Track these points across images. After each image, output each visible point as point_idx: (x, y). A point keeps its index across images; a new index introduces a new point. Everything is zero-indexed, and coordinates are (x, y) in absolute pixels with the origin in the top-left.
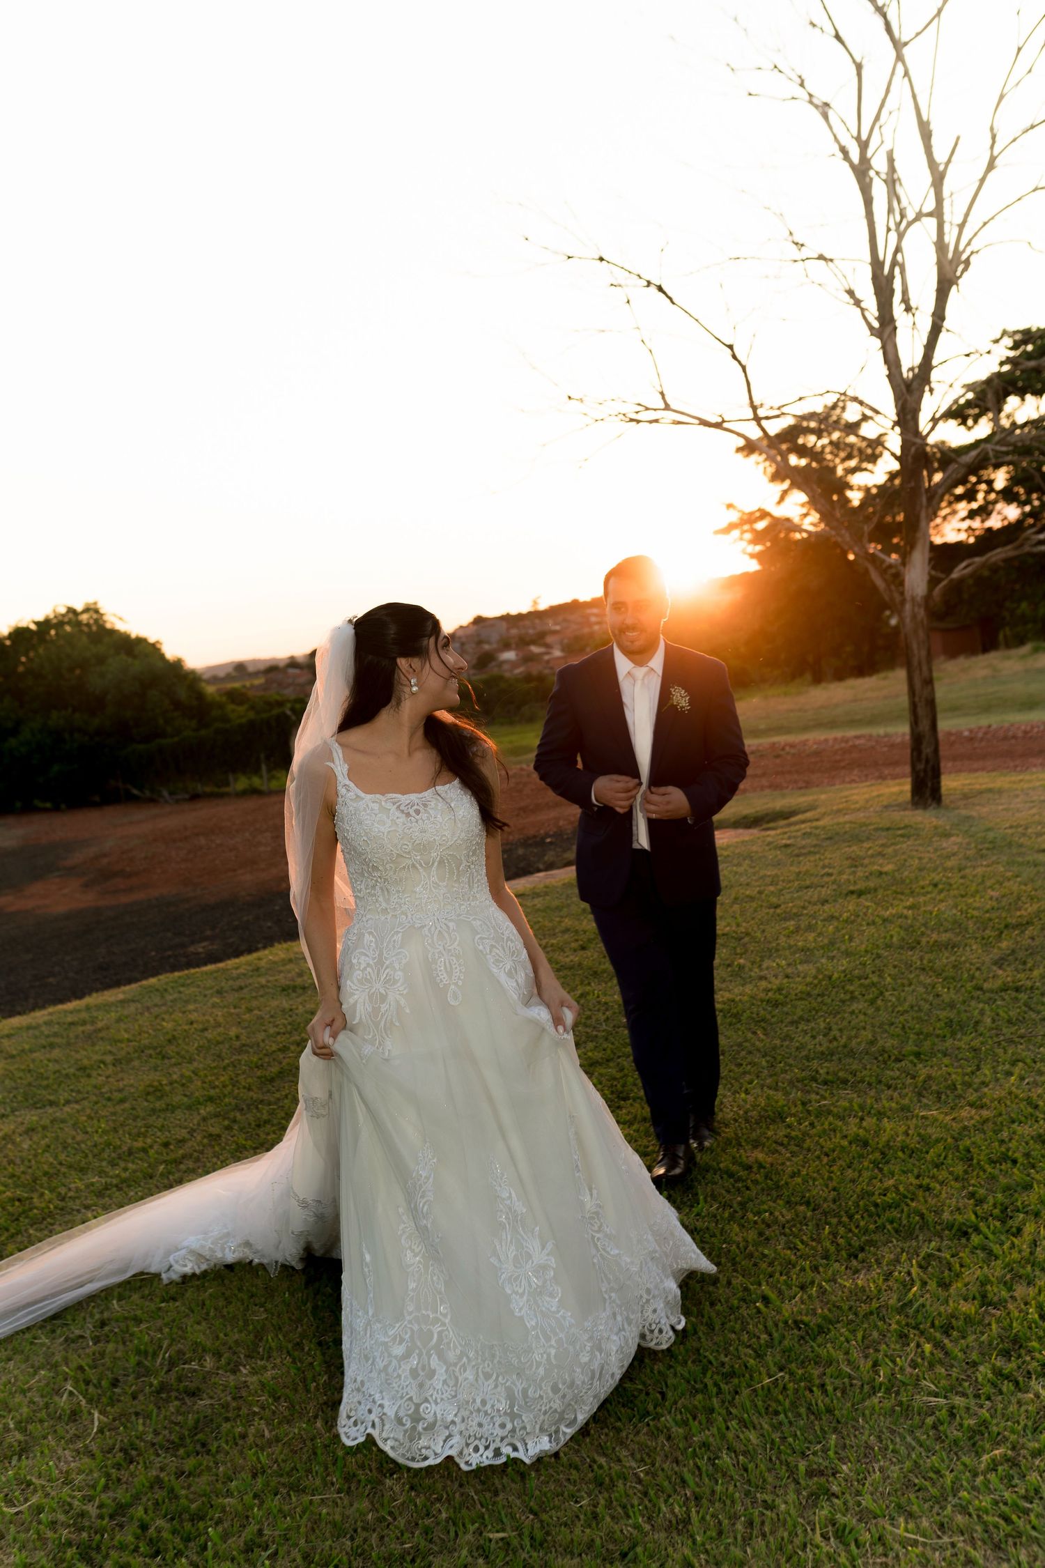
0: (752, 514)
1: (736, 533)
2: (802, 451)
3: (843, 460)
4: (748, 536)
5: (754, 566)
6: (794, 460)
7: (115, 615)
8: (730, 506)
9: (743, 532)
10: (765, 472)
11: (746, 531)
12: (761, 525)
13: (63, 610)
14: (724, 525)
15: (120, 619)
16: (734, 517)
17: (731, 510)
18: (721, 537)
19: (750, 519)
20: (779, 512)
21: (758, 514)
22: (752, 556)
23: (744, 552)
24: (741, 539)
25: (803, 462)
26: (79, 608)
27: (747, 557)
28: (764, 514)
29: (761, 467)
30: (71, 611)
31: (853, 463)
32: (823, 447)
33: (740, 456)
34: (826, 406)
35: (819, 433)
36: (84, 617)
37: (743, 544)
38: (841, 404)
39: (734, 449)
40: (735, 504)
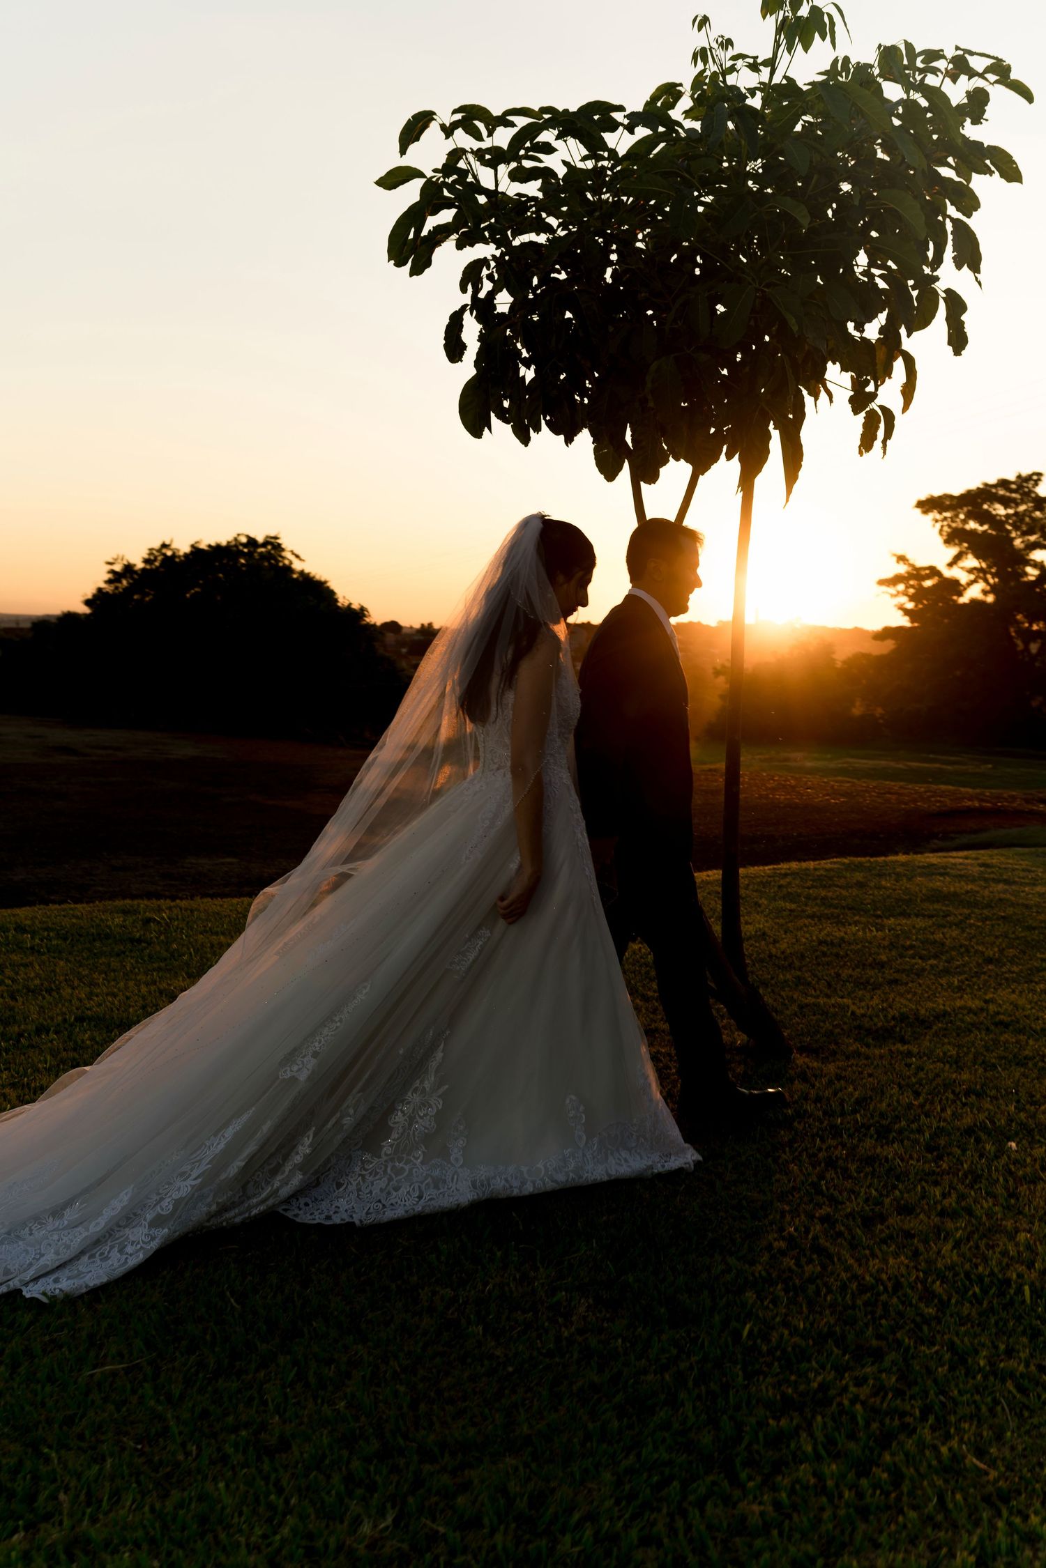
0: (918, 570)
1: (901, 587)
2: (984, 517)
3: (1024, 534)
4: (911, 591)
5: (905, 622)
6: (972, 525)
7: (292, 553)
8: (902, 559)
9: (907, 587)
10: (941, 531)
11: (912, 586)
12: (928, 583)
13: (244, 540)
14: (889, 574)
15: (297, 556)
16: (902, 569)
17: (901, 562)
18: (884, 588)
19: (917, 574)
20: (948, 573)
21: (927, 572)
22: (907, 612)
23: (901, 608)
24: (905, 593)
25: (981, 529)
26: (260, 539)
27: (901, 613)
28: (933, 572)
29: (938, 525)
30: (252, 542)
31: (1033, 538)
32: (1008, 516)
33: (919, 511)
34: (1019, 477)
35: (1006, 502)
36: (263, 550)
37: (903, 599)
38: (1035, 477)
39: (915, 503)
40: (908, 557)
